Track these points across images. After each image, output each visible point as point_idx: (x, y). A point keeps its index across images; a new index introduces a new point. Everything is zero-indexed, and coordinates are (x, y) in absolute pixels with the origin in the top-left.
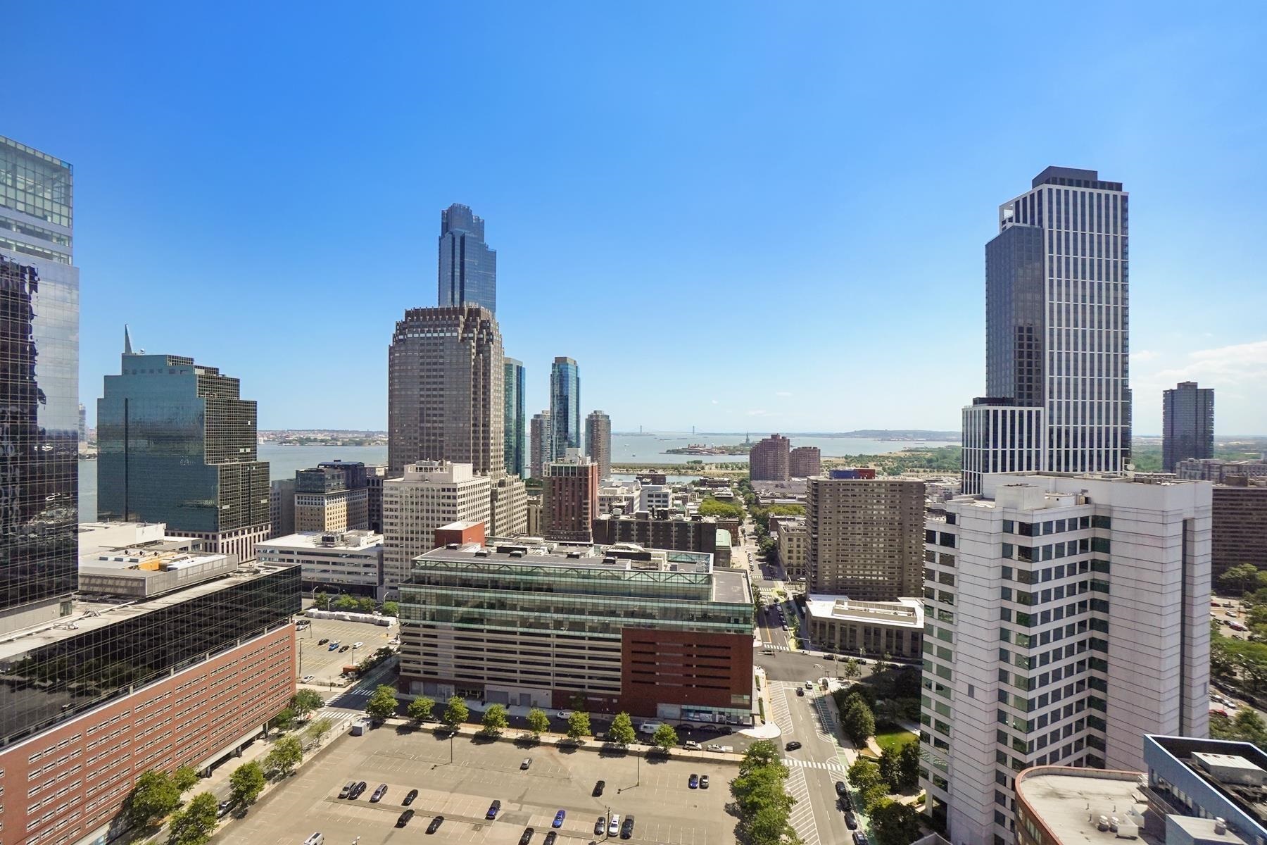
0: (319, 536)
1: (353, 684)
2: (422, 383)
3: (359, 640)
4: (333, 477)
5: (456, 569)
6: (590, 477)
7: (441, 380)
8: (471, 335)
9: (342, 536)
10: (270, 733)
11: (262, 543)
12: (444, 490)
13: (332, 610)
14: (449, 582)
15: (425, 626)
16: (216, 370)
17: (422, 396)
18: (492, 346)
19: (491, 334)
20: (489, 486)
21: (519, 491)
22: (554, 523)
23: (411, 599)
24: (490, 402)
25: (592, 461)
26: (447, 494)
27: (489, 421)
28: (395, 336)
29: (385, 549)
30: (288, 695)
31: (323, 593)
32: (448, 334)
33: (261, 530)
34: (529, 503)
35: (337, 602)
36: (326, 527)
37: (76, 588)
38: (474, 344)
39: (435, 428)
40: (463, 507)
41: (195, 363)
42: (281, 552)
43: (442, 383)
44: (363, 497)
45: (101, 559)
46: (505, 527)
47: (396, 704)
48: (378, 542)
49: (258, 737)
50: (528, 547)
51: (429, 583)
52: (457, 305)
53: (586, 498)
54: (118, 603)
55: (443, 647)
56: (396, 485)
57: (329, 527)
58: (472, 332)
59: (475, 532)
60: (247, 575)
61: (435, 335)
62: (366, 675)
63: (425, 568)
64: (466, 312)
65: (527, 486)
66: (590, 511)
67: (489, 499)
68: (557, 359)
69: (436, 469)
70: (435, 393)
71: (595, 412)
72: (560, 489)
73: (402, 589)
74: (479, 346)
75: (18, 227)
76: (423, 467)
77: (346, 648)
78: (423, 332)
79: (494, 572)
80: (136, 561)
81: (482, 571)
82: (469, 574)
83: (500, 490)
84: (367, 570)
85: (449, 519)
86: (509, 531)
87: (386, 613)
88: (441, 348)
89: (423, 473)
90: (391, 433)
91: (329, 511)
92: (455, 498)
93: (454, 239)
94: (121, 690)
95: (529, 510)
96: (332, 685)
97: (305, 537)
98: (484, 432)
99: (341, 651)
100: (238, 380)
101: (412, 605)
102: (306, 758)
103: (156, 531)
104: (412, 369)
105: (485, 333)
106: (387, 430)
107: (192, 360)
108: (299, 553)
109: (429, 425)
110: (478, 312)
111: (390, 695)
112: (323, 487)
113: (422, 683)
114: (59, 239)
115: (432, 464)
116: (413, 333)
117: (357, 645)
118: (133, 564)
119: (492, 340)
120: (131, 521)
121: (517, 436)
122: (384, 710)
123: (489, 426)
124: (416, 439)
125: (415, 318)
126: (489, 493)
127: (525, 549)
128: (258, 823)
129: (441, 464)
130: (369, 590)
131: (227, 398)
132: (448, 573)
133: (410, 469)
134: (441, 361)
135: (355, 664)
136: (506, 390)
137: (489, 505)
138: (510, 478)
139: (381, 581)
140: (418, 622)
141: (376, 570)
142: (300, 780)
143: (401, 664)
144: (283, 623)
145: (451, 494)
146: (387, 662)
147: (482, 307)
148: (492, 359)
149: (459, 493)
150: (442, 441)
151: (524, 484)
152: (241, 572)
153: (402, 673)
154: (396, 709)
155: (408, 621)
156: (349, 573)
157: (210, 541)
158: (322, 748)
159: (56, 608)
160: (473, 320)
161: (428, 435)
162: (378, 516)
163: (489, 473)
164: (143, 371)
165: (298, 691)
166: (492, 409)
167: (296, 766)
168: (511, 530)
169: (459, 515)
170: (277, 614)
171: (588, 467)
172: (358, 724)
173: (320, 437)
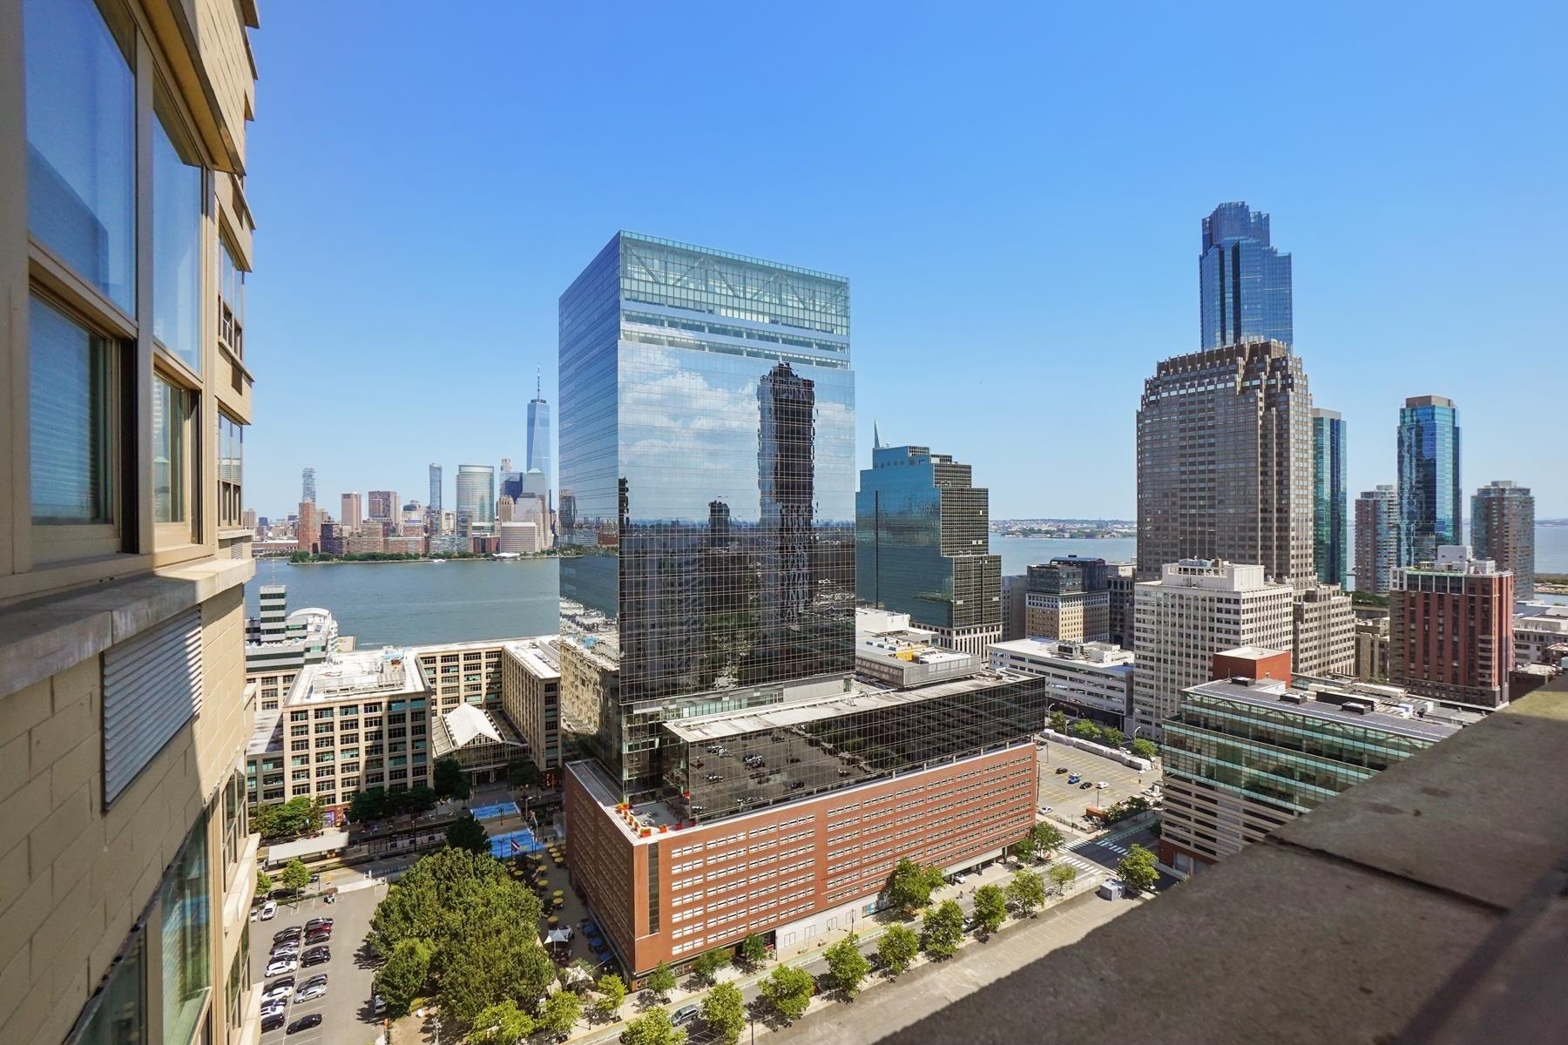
0: (1055, 645)
1: (1100, 833)
2: (1183, 456)
3: (1104, 779)
4: (1068, 576)
5: (1249, 714)
6: (1496, 595)
7: (1211, 449)
8: (1256, 382)
9: (1082, 647)
10: (1008, 860)
11: (993, 645)
12: (1220, 600)
13: (1070, 734)
14: (1238, 731)
15: (1199, 784)
16: (949, 458)
17: (1184, 473)
18: (1291, 393)
19: (1290, 376)
20: (1290, 600)
21: (1341, 610)
22: (1412, 666)
23: (1179, 743)
24: (1288, 476)
25: (1499, 568)
26: (1224, 606)
27: (1288, 504)
28: (1143, 398)
29: (1136, 670)
30: (1027, 823)
31: (1060, 713)
32: (1221, 386)
33: (993, 630)
34: (1359, 629)
35: (1076, 726)
36: (1061, 635)
37: (853, 668)
38: (1261, 395)
39: (1202, 516)
40: (1250, 626)
41: (932, 453)
42: (1012, 657)
43: (1212, 454)
44: (1104, 602)
45: (868, 643)
46: (1315, 662)
47: (1156, 876)
48: (1126, 660)
49: (997, 859)
50: (1376, 700)
51: (1206, 726)
52: (1230, 343)
53: (1487, 629)
54: (882, 688)
55: (1225, 819)
56: (1147, 589)
57: (1064, 634)
58: (1259, 378)
59: (1274, 666)
60: (990, 679)
61: (1201, 389)
62: (1115, 825)
63: (1201, 705)
64: (1247, 351)
65: (1354, 603)
66: (1495, 655)
67: (1291, 618)
68: (1410, 402)
69: (1208, 571)
70: (1202, 468)
71: (1495, 484)
72: (1427, 612)
73: (1167, 727)
74: (1268, 396)
75: (817, 344)
76: (1189, 567)
77: (1089, 785)
78: (1182, 387)
79: (1313, 729)
80: (894, 649)
81: (1293, 724)
82: (1269, 725)
83: (1306, 605)
84: (1110, 693)
85: (1228, 641)
86: (1322, 669)
87: (1137, 752)
88: (1210, 405)
89: (1189, 576)
90: (1141, 522)
91: (1064, 616)
92: (1237, 612)
93: (1222, 254)
94: (886, 772)
95: (1358, 641)
96: (1074, 826)
97: (1039, 643)
98: (1279, 520)
99: (1082, 787)
100: (970, 467)
101: (1182, 752)
102: (1049, 903)
103: (901, 621)
104: (1169, 438)
105: (1279, 377)
106: (1136, 519)
107: (928, 449)
108: (1032, 661)
109: (1193, 511)
110: (1266, 348)
111: (1147, 861)
112: (1057, 585)
113: (1192, 860)
114: (841, 348)
115: (1201, 564)
116: (1169, 391)
117: (1102, 784)
118: (892, 652)
119: (1291, 385)
120: (881, 609)
121: (1332, 526)
122: (1140, 878)
123: (1287, 512)
124: (1176, 530)
125: (1172, 371)
126: (1290, 609)
127: (1371, 703)
128: (1000, 955)
129: (1216, 564)
130: (1113, 719)
131: (960, 487)
132: (1237, 718)
133: (1170, 570)
134: (1210, 423)
135: (1100, 808)
136: (1315, 457)
137: (1290, 628)
138: (1324, 589)
139: (1130, 711)
140: (1189, 776)
141: (1124, 696)
142: (1041, 926)
143: (1164, 826)
144: (1025, 741)
145: (1232, 606)
146: (1141, 816)
147: (1273, 340)
148: (1292, 412)
149: (1244, 607)
150: (1213, 533)
151: (1350, 599)
152: (984, 676)
153: (1163, 837)
154: (1155, 882)
155: (1174, 771)
156: (1090, 694)
157: (945, 636)
158: (1065, 898)
159: (841, 683)
160: (1258, 361)
161: (1193, 524)
162: (1122, 627)
163: (1287, 580)
164: (889, 464)
165: (1037, 823)
166: (1292, 487)
167: (1037, 908)
168: (1326, 668)
169: (1243, 637)
170: (1019, 729)
171: (1490, 579)
172: (1108, 885)
173: (1044, 527)
